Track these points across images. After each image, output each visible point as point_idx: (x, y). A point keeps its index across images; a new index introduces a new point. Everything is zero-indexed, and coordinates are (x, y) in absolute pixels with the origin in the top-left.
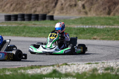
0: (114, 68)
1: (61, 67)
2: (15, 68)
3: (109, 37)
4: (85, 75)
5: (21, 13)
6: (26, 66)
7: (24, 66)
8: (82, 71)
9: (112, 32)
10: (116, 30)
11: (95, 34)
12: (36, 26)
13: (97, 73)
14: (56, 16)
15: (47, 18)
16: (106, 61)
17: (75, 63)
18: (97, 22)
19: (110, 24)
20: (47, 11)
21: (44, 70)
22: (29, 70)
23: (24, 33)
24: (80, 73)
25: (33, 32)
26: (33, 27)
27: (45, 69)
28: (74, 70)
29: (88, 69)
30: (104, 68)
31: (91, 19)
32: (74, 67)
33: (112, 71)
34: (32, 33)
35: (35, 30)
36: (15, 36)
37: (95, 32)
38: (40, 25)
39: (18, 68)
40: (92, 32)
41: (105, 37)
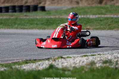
0: (112, 61)
1: (57, 60)
2: (9, 63)
3: (102, 26)
4: (83, 69)
5: (12, 4)
6: (21, 61)
7: (18, 61)
8: (79, 65)
9: (105, 21)
10: (109, 20)
11: (88, 24)
12: (28, 18)
13: (95, 67)
14: (47, 7)
15: (39, 9)
16: (102, 53)
17: (70, 56)
18: (89, 11)
19: (102, 14)
20: (38, 2)
21: (40, 65)
22: (23, 65)
23: (16, 26)
24: (78, 67)
25: (26, 24)
26: (25, 19)
27: (41, 63)
28: (71, 64)
29: (85, 63)
30: (102, 61)
31: (83, 8)
32: (71, 60)
33: (110, 64)
34: (24, 25)
35: (27, 22)
36: (8, 28)
37: (88, 22)
38: (32, 16)
39: (12, 62)
40: (85, 22)
41: (98, 27)
